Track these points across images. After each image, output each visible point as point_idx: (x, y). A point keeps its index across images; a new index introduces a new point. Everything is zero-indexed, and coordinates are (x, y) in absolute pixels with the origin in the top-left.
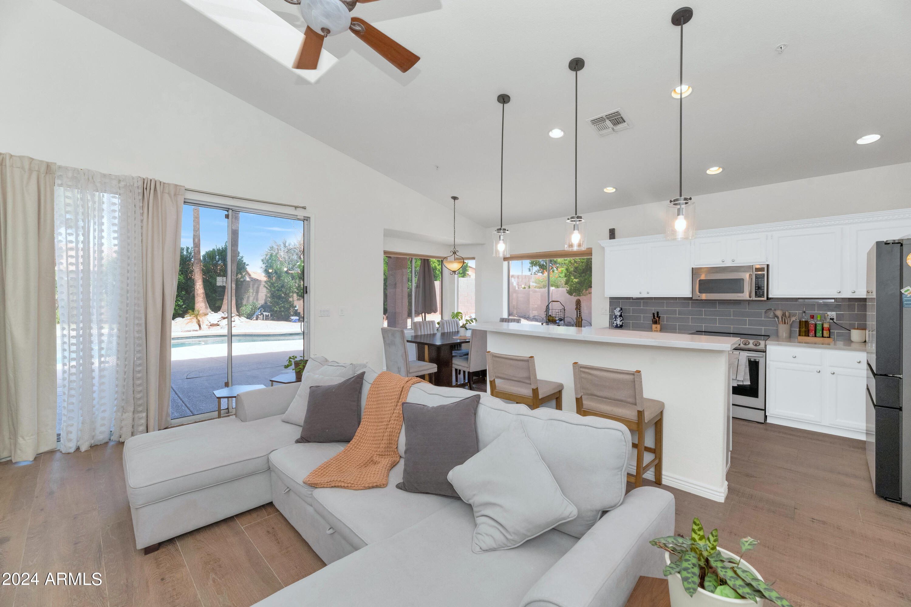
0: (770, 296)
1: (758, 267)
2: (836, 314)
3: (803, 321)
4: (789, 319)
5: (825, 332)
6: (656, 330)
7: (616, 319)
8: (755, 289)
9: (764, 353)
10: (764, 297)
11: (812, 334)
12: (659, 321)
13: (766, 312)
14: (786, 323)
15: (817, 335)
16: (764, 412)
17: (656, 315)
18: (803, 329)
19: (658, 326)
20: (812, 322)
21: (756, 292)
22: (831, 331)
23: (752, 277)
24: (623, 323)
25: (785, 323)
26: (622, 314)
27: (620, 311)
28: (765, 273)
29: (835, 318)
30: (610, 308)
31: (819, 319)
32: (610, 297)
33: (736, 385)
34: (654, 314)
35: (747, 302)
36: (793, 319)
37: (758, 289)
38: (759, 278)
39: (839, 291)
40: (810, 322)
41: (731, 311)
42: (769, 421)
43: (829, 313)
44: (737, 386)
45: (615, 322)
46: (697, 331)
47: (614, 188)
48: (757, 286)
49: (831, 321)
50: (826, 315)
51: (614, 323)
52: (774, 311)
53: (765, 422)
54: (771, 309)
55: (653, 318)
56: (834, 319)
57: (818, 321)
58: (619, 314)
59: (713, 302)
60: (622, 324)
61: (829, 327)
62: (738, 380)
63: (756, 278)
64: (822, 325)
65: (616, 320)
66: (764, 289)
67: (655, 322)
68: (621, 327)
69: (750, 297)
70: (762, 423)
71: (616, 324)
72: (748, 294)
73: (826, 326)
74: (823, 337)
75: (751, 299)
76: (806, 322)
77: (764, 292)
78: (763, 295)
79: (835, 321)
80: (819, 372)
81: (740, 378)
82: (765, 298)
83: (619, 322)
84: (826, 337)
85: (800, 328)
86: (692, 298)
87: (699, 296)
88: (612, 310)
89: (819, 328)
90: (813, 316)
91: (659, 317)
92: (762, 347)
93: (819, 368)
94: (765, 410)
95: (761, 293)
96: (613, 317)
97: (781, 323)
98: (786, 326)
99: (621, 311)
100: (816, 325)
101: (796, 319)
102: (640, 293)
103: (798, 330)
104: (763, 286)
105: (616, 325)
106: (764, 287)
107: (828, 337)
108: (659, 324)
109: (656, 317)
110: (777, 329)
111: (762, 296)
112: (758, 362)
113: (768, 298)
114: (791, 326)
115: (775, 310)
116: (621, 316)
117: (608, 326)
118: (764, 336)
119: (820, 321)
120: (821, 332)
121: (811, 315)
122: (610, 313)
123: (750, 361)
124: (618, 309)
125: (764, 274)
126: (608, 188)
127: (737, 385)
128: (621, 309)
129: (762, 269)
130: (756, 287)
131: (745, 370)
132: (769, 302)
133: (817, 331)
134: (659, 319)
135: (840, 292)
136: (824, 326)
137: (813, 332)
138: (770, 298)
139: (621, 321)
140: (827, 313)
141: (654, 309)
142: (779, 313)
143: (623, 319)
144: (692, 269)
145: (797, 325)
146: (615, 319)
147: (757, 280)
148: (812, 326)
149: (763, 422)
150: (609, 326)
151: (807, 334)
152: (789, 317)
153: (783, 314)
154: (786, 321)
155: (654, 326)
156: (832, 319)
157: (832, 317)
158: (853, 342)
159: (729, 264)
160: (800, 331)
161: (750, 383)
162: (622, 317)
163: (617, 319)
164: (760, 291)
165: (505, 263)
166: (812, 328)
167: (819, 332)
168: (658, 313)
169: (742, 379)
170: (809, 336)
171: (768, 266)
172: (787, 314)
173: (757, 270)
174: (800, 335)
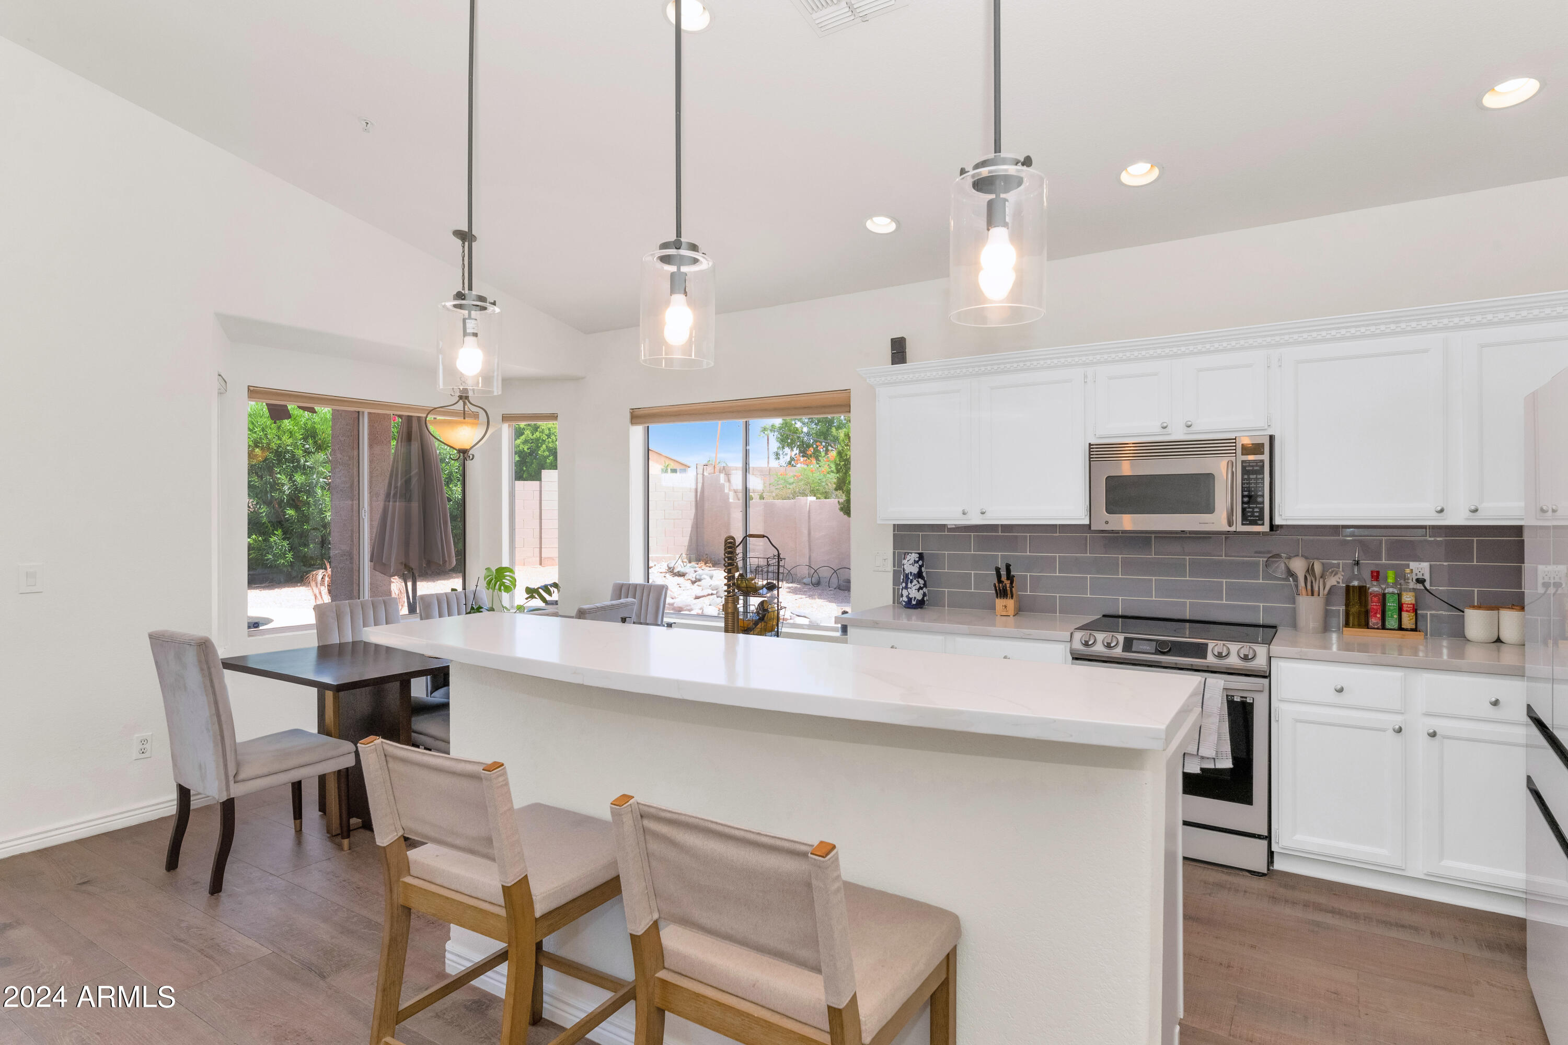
0: (1278, 521)
1: (1247, 441)
2: (1431, 566)
3: (1354, 587)
4: (1321, 581)
5: (1404, 614)
6: (1004, 613)
7: (907, 584)
8: (1243, 503)
9: (1266, 681)
10: (1263, 524)
11: (1374, 621)
12: (1011, 587)
13: (1267, 565)
14: (1316, 593)
15: (1388, 625)
16: (1265, 842)
17: (1003, 573)
18: (1354, 609)
19: (1010, 603)
20: (1374, 588)
21: (1244, 510)
22: (1419, 612)
23: (1234, 469)
24: (924, 595)
25: (1313, 595)
26: (923, 569)
27: (917, 562)
28: (1265, 457)
29: (1427, 577)
30: (894, 553)
31: (1391, 580)
32: (894, 525)
33: (1197, 770)
34: (998, 570)
35: (1224, 536)
36: (1332, 581)
37: (1248, 503)
38: (1251, 472)
39: (1439, 508)
40: (1370, 590)
41: (1186, 558)
42: (1279, 865)
43: (1413, 565)
44: (1199, 771)
45: (905, 593)
46: (1104, 616)
47: (893, 219)
48: (1246, 493)
49: (1420, 586)
50: (1408, 571)
51: (902, 596)
52: (1286, 561)
53: (1268, 869)
54: (1278, 556)
55: (996, 581)
56: (1425, 580)
57: (1388, 586)
58: (915, 570)
59: (1141, 539)
60: (923, 598)
61: (1413, 602)
62: (1203, 758)
63: (1245, 471)
64: (1400, 595)
65: (906, 588)
66: (1263, 503)
67: (1002, 593)
68: (921, 604)
69: (1230, 524)
70: (1263, 875)
71: (908, 597)
72: (1224, 516)
73: (1408, 598)
74: (1400, 628)
75: (1233, 529)
76: (1362, 590)
77: (1262, 510)
78: (1261, 518)
79: (1427, 584)
80: (1400, 730)
81: (1208, 750)
82: (1266, 528)
83: (914, 592)
84: (1406, 630)
85: (1347, 605)
86: (1089, 526)
87: (1107, 522)
88: (898, 561)
89: (1391, 605)
90: (1378, 572)
91: (1010, 577)
92: (1260, 662)
93: (1397, 720)
94: (1268, 838)
95: (1257, 514)
96: (902, 579)
97: (1304, 592)
98: (1315, 598)
99: (920, 563)
100: (1384, 595)
101: (1338, 583)
102: (964, 513)
103: (1342, 608)
104: (1260, 493)
105: (906, 599)
106: (1263, 496)
107: (1412, 630)
108: (1012, 597)
109: (1004, 578)
110: (1294, 609)
111: (1260, 522)
112: (1252, 705)
113: (1273, 527)
114: (1328, 600)
115: (1289, 558)
116: (919, 575)
117: (891, 602)
118: (1264, 626)
119: (1395, 585)
120: (1396, 616)
121: (1372, 572)
122: (894, 566)
123: (1231, 703)
124: (914, 556)
125: (1262, 461)
126: (876, 219)
127: (1202, 769)
128: (921, 557)
129: (1257, 449)
130: (1243, 496)
131: (1219, 728)
132: (1276, 537)
133: (1388, 613)
134: (1012, 583)
135: (1442, 511)
136: (1403, 601)
137: (1378, 616)
138: (1278, 526)
139: (921, 588)
140: (1408, 566)
141: (1000, 557)
142: (1298, 566)
143: (925, 585)
144: (1090, 448)
145: (1341, 598)
146: (904, 585)
147: (1246, 477)
148: (1375, 599)
149: (1265, 872)
150: (894, 603)
151: (1363, 622)
152: (1321, 577)
153: (1308, 571)
154: (1316, 589)
155: (1000, 603)
156: (1421, 581)
157: (1420, 576)
158: (1468, 640)
159: (1178, 434)
160: (1347, 614)
161: (1233, 764)
162: (923, 578)
163: (909, 585)
164: (1253, 508)
165: (637, 432)
166: (1374, 604)
167: (1392, 616)
168: (1008, 567)
169: (1213, 755)
170: (1367, 626)
171: (1272, 438)
172: (1318, 568)
173: (1246, 450)
174: (1347, 624)
